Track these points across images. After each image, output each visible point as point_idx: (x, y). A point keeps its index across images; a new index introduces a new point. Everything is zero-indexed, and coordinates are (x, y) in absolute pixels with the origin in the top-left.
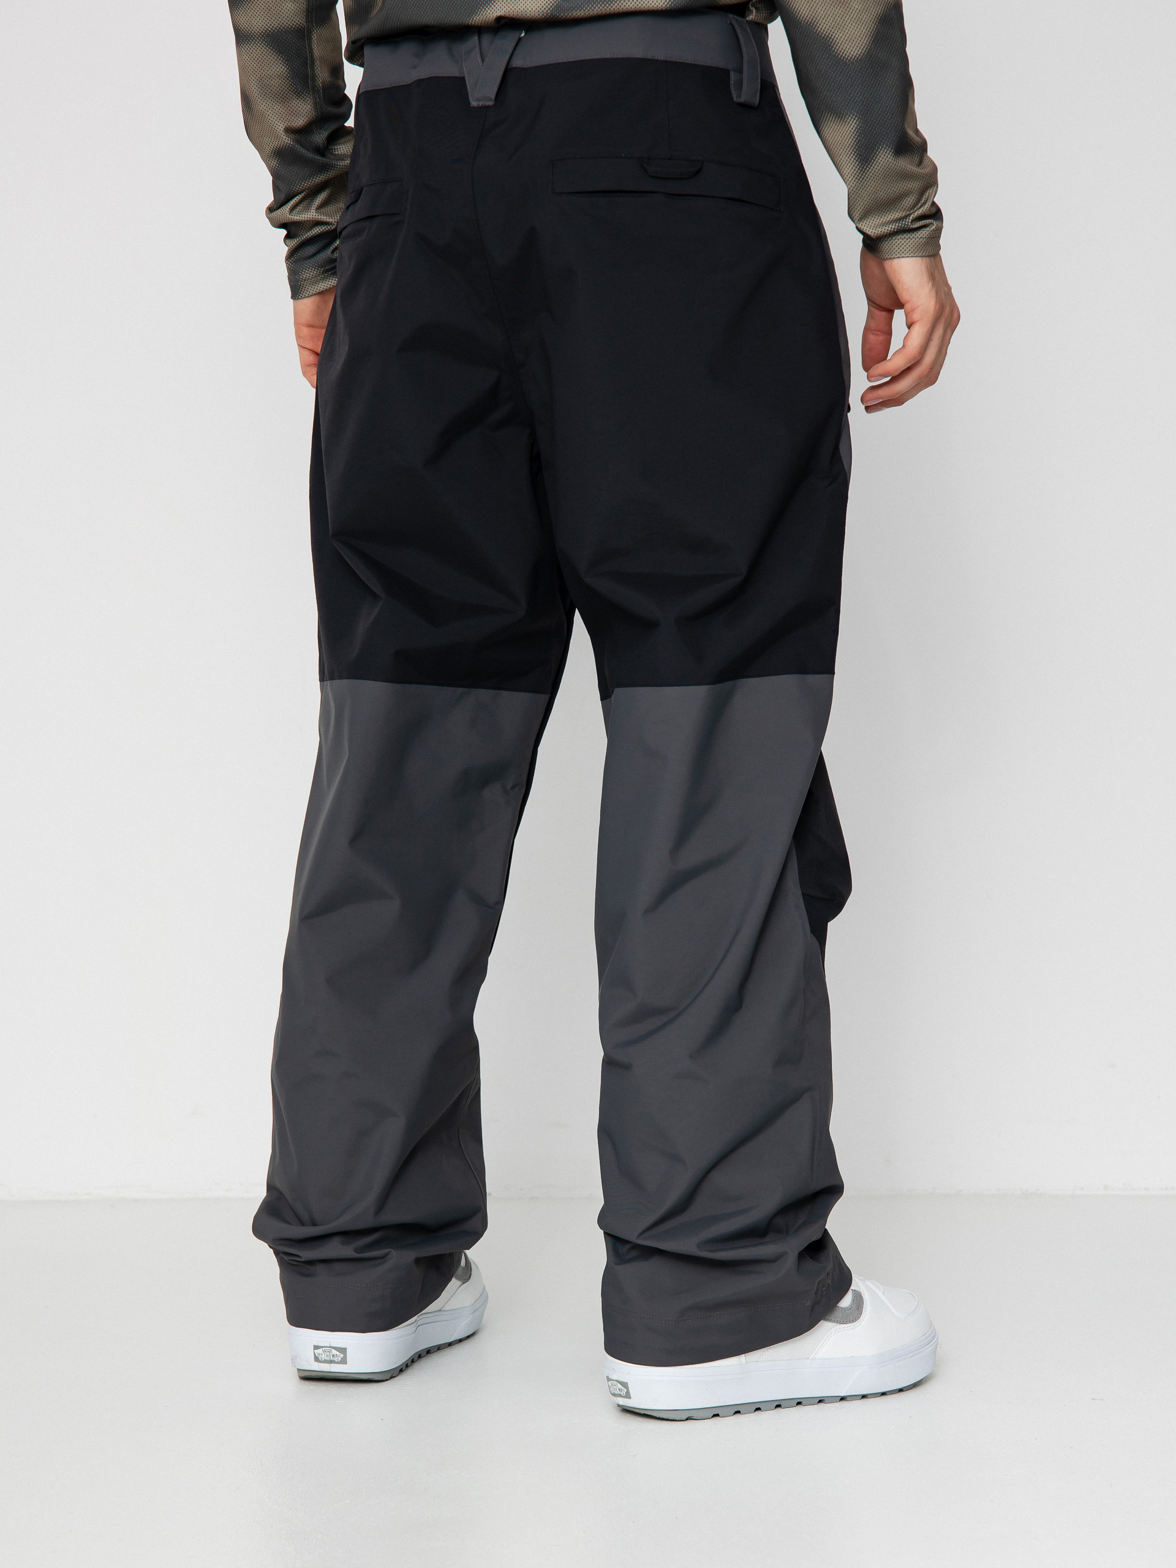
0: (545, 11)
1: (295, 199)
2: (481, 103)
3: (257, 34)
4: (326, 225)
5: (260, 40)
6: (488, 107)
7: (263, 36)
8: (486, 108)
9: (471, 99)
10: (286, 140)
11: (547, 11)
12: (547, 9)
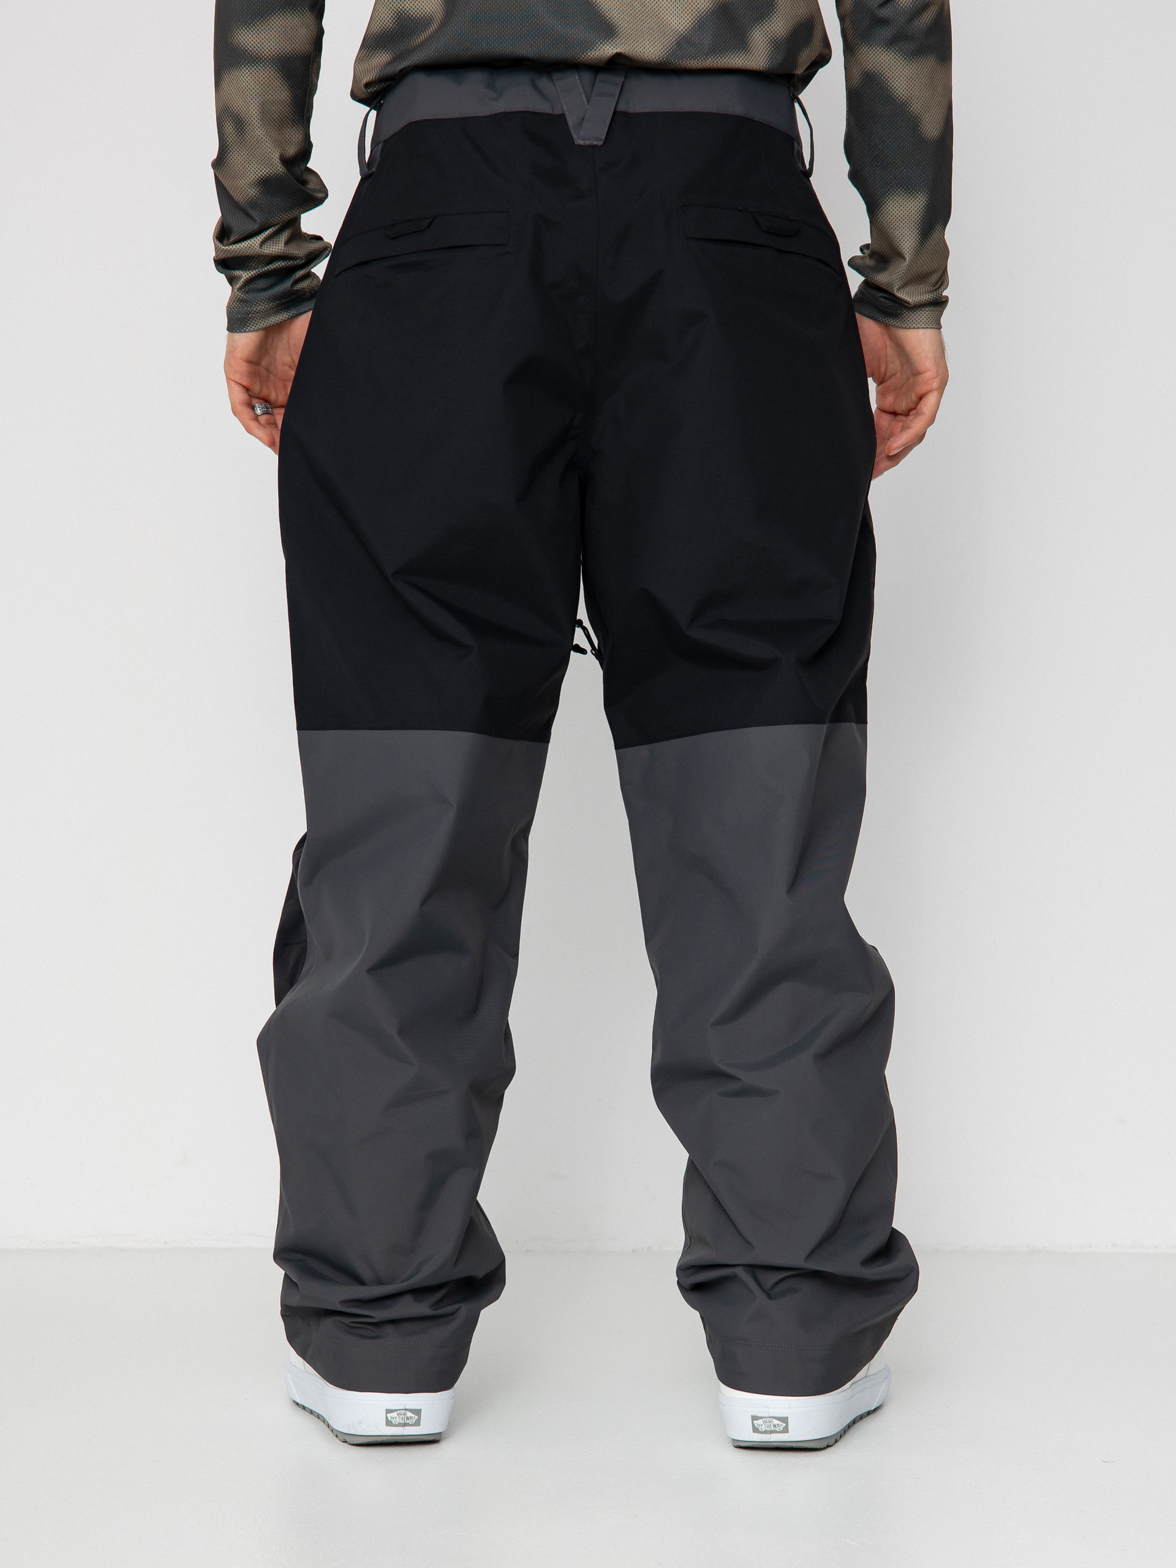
0: (661, 55)
1: (271, 230)
2: (588, 143)
3: (267, 57)
4: (291, 260)
5: (270, 64)
6: (596, 146)
7: (274, 60)
8: (593, 147)
9: (575, 136)
10: (279, 168)
11: (663, 55)
12: (664, 53)
